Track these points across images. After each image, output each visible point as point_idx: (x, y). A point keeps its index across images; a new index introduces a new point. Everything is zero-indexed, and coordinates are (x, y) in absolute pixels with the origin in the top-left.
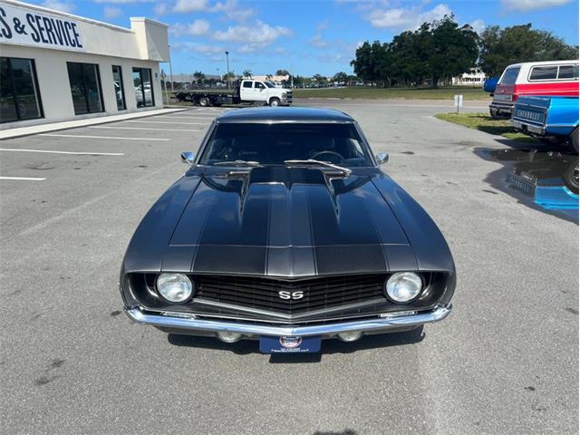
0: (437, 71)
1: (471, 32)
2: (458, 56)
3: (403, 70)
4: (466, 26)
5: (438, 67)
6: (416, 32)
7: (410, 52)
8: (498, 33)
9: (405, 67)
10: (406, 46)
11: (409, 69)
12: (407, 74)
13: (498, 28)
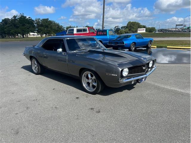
0: (23, 32)
1: (31, 20)
2: (30, 27)
3: (10, 32)
4: (29, 18)
5: (23, 31)
6: (12, 18)
7: (11, 25)
8: (40, 20)
9: (11, 31)
10: (9, 23)
11: (12, 31)
12: (12, 33)
13: (39, 19)
